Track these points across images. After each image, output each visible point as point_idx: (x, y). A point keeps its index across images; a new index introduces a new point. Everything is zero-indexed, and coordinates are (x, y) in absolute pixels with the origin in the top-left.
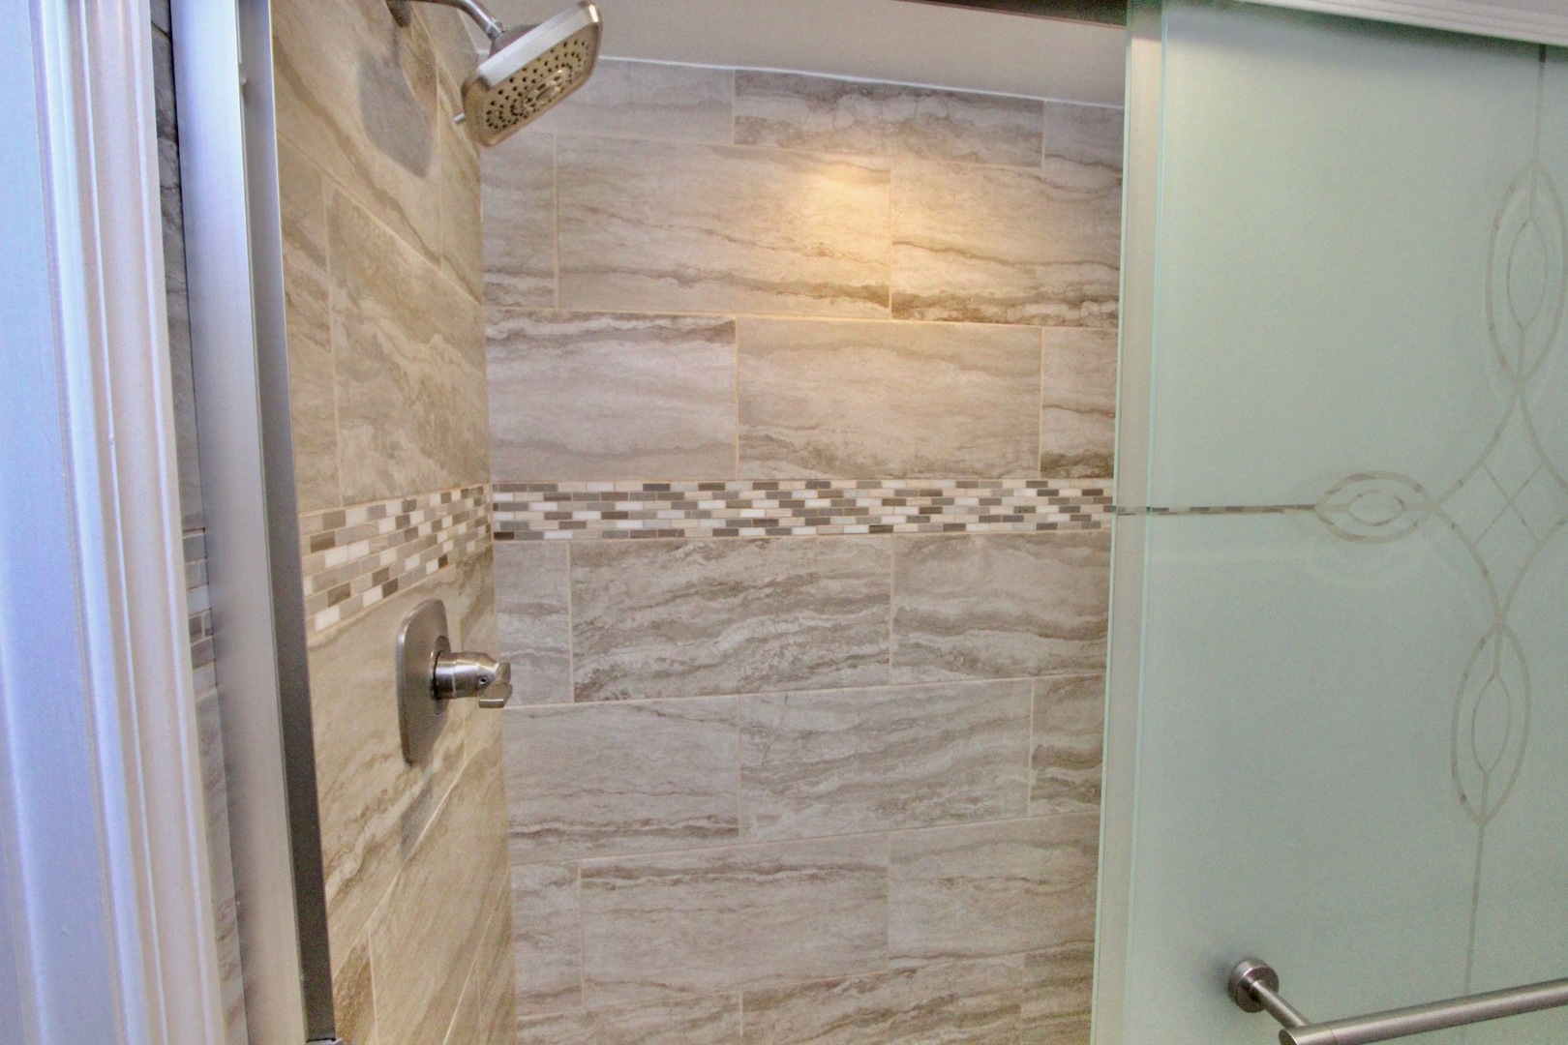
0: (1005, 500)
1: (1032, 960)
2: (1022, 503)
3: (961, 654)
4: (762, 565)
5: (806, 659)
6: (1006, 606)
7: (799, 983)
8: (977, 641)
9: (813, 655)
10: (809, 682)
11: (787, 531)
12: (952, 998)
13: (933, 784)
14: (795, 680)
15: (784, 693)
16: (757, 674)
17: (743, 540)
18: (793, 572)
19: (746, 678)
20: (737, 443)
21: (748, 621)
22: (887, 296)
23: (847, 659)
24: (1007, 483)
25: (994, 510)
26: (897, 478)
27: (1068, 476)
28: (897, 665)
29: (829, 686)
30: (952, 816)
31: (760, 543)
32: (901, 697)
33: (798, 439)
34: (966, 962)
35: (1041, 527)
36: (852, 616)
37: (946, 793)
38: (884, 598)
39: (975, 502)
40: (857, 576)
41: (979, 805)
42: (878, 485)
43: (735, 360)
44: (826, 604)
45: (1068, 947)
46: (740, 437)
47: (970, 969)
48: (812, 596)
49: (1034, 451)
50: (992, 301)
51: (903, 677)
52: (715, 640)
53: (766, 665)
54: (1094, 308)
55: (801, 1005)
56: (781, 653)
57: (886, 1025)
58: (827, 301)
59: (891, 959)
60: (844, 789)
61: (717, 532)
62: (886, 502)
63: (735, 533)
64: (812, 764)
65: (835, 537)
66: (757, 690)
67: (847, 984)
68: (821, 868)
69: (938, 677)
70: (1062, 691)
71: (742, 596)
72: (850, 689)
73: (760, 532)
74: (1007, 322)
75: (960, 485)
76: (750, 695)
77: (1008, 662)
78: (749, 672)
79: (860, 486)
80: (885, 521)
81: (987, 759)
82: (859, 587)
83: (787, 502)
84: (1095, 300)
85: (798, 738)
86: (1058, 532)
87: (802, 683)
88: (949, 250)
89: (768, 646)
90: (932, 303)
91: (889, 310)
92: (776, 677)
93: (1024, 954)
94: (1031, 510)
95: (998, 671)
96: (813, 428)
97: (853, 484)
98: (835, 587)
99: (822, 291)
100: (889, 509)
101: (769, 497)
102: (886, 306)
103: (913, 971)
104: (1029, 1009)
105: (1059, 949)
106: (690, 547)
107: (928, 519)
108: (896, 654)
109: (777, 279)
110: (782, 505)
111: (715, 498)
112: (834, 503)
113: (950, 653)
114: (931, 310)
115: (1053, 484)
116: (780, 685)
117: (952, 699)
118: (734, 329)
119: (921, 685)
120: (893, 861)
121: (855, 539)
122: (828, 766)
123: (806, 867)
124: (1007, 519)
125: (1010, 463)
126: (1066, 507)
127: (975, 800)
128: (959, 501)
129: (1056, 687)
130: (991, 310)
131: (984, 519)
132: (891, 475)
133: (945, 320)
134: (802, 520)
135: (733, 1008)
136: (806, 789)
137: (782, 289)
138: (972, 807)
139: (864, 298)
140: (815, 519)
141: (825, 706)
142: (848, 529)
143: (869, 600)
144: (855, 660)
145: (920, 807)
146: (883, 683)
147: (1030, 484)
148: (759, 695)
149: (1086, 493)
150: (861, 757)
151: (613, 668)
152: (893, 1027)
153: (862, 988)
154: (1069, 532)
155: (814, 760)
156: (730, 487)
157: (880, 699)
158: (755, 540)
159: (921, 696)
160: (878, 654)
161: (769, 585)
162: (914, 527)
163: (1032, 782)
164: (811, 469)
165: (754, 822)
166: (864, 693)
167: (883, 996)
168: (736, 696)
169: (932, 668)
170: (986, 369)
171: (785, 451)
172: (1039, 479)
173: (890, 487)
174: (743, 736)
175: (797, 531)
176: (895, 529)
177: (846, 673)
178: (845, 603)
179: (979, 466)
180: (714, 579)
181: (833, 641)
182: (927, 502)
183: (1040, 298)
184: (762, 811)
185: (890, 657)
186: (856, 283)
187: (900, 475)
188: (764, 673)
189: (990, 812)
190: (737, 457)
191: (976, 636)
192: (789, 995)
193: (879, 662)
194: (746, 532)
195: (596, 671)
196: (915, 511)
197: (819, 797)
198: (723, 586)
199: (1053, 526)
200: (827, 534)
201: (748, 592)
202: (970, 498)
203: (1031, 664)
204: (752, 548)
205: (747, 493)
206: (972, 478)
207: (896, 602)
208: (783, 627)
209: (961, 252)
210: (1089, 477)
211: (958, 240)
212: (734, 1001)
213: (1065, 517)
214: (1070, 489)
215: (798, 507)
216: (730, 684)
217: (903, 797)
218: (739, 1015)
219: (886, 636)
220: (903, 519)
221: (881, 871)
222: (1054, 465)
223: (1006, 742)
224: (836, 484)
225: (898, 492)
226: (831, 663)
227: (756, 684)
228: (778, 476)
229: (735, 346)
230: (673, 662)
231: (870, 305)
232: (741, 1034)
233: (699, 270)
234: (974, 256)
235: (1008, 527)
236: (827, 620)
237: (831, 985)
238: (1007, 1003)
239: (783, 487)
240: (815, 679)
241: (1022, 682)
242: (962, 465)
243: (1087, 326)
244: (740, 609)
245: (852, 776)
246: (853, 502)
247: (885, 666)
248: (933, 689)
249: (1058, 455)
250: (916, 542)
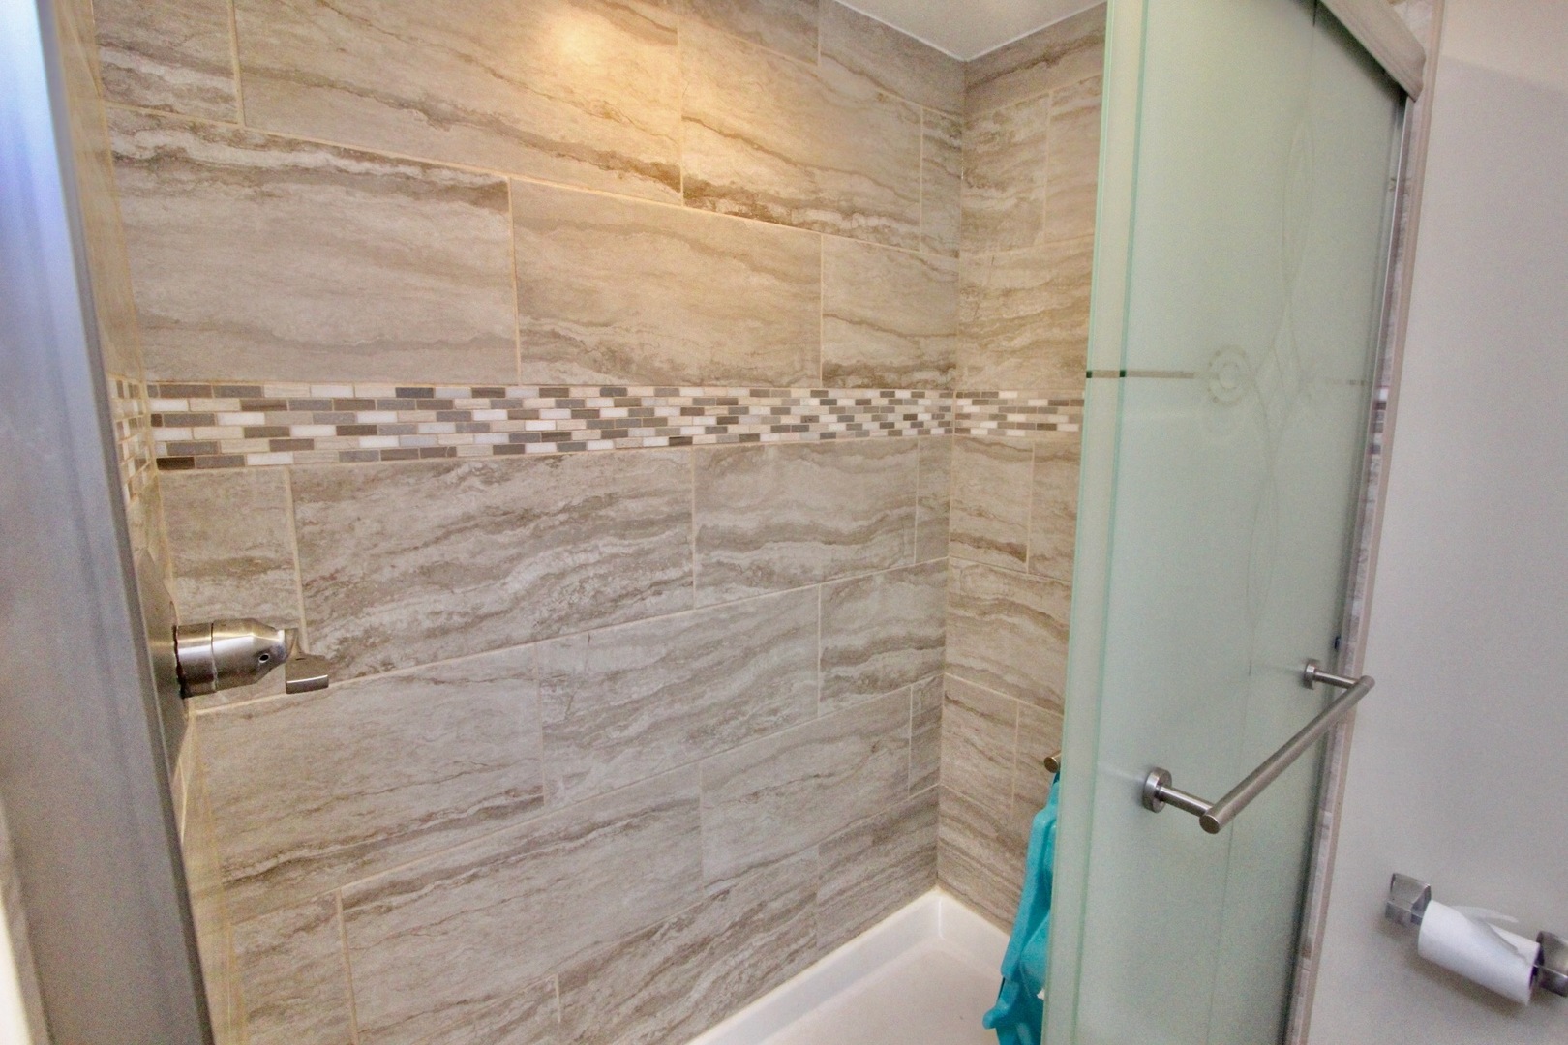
0: (794, 409)
1: (825, 848)
2: (807, 413)
3: (759, 568)
4: (554, 487)
5: (608, 591)
6: (798, 517)
7: (616, 944)
8: (774, 554)
9: (617, 585)
10: (613, 617)
11: (582, 446)
12: (762, 905)
13: (738, 704)
14: (596, 617)
15: (587, 633)
16: (555, 616)
17: (531, 458)
18: (589, 494)
19: (542, 623)
20: (518, 339)
21: (541, 554)
22: (679, 178)
23: (651, 586)
24: (796, 392)
25: (785, 420)
26: (696, 385)
27: (844, 386)
28: (701, 586)
29: (635, 618)
30: (756, 731)
31: (551, 460)
32: (706, 619)
33: (590, 337)
34: (770, 869)
35: (823, 436)
36: (655, 539)
37: (749, 709)
38: (686, 517)
39: (767, 411)
40: (657, 493)
41: (779, 714)
42: (676, 393)
43: (509, 233)
44: (629, 527)
45: (852, 826)
46: (521, 331)
47: (775, 874)
48: (612, 519)
49: (816, 360)
50: (777, 200)
51: (706, 598)
52: (502, 581)
53: (565, 604)
54: (862, 220)
55: (621, 965)
56: (582, 587)
57: (705, 954)
58: (615, 174)
59: (705, 887)
60: (655, 727)
61: (498, 449)
62: (685, 412)
63: (521, 450)
64: (620, 707)
65: (633, 452)
66: (557, 633)
67: (666, 926)
68: (635, 815)
69: (742, 595)
70: (843, 594)
71: (532, 526)
72: (655, 619)
73: (550, 448)
74: (791, 225)
75: (754, 394)
76: (548, 641)
77: (799, 571)
78: (546, 614)
79: (658, 394)
80: (685, 432)
81: (785, 670)
82: (660, 506)
83: (580, 411)
84: (864, 212)
85: (603, 682)
86: (837, 441)
87: (608, 619)
88: (735, 136)
89: (567, 581)
90: (723, 194)
91: (681, 195)
92: (576, 616)
93: (817, 846)
94: (813, 419)
95: (791, 582)
96: (606, 325)
97: (650, 391)
98: (634, 507)
99: (607, 161)
100: (688, 419)
101: (559, 405)
102: (678, 190)
103: (726, 892)
104: (824, 893)
105: (844, 832)
106: (465, 469)
107: (725, 429)
108: (700, 575)
109: (555, 137)
110: (575, 415)
111: (493, 406)
112: (631, 414)
113: (750, 568)
114: (722, 201)
115: (832, 394)
116: (582, 625)
117: (753, 615)
118: (506, 193)
119: (725, 605)
120: (705, 789)
121: (655, 453)
122: (636, 707)
123: (621, 819)
124: (796, 428)
125: (796, 372)
126: (845, 417)
127: (775, 712)
128: (753, 411)
129: (837, 591)
130: (778, 210)
131: (776, 429)
132: (688, 381)
133: (736, 214)
134: (598, 432)
135: (551, 995)
136: (616, 735)
137: (562, 151)
138: (773, 718)
139: (654, 177)
140: (612, 431)
141: (633, 640)
142: (647, 442)
143: (671, 520)
144: (659, 587)
145: (727, 730)
146: (688, 607)
147: (815, 394)
148: (558, 639)
149: (859, 402)
150: (670, 690)
151: (368, 633)
152: (712, 953)
153: (680, 926)
154: (847, 440)
155: (622, 702)
156: (512, 393)
157: (686, 624)
158: (546, 458)
159: (724, 616)
160: (682, 577)
161: (563, 510)
162: (712, 438)
163: (821, 684)
164: (606, 373)
165: (561, 784)
166: (669, 621)
167: (702, 926)
168: (531, 645)
169: (733, 585)
170: (773, 272)
171: (576, 351)
172: (820, 389)
173: (688, 394)
174: (543, 691)
175: (591, 446)
176: (695, 441)
177: (651, 601)
178: (646, 525)
179: (770, 374)
180: (498, 508)
181: (636, 569)
182: (724, 411)
183: (818, 205)
184: (569, 770)
185: (694, 579)
186: (646, 158)
187: (698, 381)
188: (563, 613)
189: (788, 719)
190: (519, 355)
191: (772, 549)
192: (608, 960)
193: (683, 586)
194: (534, 448)
195: (343, 641)
196: (712, 421)
197: (629, 742)
198: (508, 516)
199: (833, 435)
200: (626, 449)
201: (539, 521)
202: (761, 407)
203: (818, 572)
204: (542, 467)
205: (533, 401)
206: (764, 387)
207: (698, 520)
208: (581, 558)
209: (749, 141)
210: (859, 387)
211: (746, 128)
212: (549, 987)
213: (841, 427)
214: (846, 399)
215: (592, 416)
216: (525, 631)
217: (712, 722)
218: (556, 1003)
219: (689, 557)
220: (701, 430)
221: (692, 803)
222: (833, 375)
223: (799, 649)
224: (634, 391)
225: (696, 400)
226: (636, 593)
227: (555, 627)
228: (569, 380)
229: (509, 215)
230: (451, 614)
231: (660, 186)
232: (559, 1020)
233: (455, 107)
234: (760, 148)
235: (795, 437)
236: (629, 545)
237: (649, 935)
238: (806, 894)
239: (575, 393)
240: (619, 613)
241: (809, 590)
242: (755, 373)
243: (857, 238)
244: (532, 541)
245: (663, 712)
246: (651, 411)
247: (689, 589)
248: (736, 607)
249: (836, 364)
250: (715, 455)
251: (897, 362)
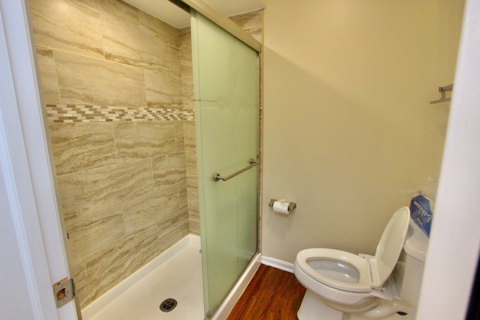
0: (140, 113)
1: (159, 225)
2: (144, 114)
3: (134, 153)
4: (73, 132)
5: (92, 159)
6: (143, 140)
7: (102, 254)
8: (137, 150)
9: (93, 158)
10: (94, 166)
11: (80, 121)
12: (143, 241)
13: (132, 188)
14: (88, 166)
15: (86, 171)
16: (76, 166)
17: (66, 124)
18: (84, 133)
19: (73, 168)
20: (59, 91)
21: (71, 149)
22: (103, 52)
23: (104, 158)
24: (140, 109)
25: (138, 116)
26: (112, 106)
27: (153, 107)
28: (118, 158)
29: (100, 166)
30: (137, 195)
31: (72, 124)
32: (121, 167)
33: (81, 92)
34: (144, 231)
35: (149, 120)
36: (104, 146)
37: (135, 190)
38: (113, 140)
39: (133, 113)
40: (104, 134)
41: (143, 191)
42: (107, 108)
43: (54, 64)
44: (96, 142)
45: (166, 219)
46: (60, 90)
47: (146, 232)
48: (91, 140)
49: (145, 101)
50: (131, 60)
51: (120, 161)
52: (59, 157)
53: (79, 163)
54: (155, 66)
55: (104, 260)
56: (84, 158)
57: (128, 254)
58: (85, 50)
59: (126, 237)
60: (108, 195)
61: (55, 121)
62: (110, 113)
63: (62, 121)
64: (97, 190)
65: (96, 123)
66: (77, 171)
67: (116, 248)
68: (104, 219)
69: (129, 160)
70: (158, 160)
71: (67, 142)
72: (106, 166)
73: (71, 121)
74: (135, 66)
75: (129, 108)
76: (75, 173)
77: (145, 154)
78: (73, 166)
79: (102, 108)
80: (110, 118)
81: (143, 180)
82: (105, 137)
83: (79, 112)
84: (155, 64)
85: (92, 183)
86: (152, 121)
87: (92, 167)
88: (118, 43)
89: (79, 157)
90: (116, 57)
91: (104, 57)
92: (83, 166)
93: (157, 225)
94: (146, 115)
95: (143, 157)
96: (85, 89)
97: (99, 107)
98: (98, 137)
99: (82, 46)
100: (111, 115)
101: (73, 110)
102: (103, 55)
103: (132, 238)
104: (160, 237)
105: (163, 221)
107: (122, 118)
108: (118, 155)
109: (66, 39)
110: (78, 113)
111: (53, 110)
112: (94, 112)
113: (131, 153)
114: (116, 59)
115: (150, 109)
116: (85, 168)
117: (133, 165)
118: (52, 53)
119: (125, 163)
120: (124, 211)
121: (102, 123)
122: (102, 190)
123: (100, 220)
124: (141, 118)
125: (140, 103)
126: (154, 115)
127: (142, 190)
128: (129, 113)
129: (156, 159)
130: (131, 62)
131: (136, 118)
132: (110, 105)
133: (120, 62)
134: (85, 117)
135: (84, 269)
136: (97, 197)
137: (68, 43)
138: (142, 192)
139: (96, 51)
140: (89, 117)
141: (100, 172)
142: (100, 120)
143: (108, 141)
144: (106, 158)
145: (129, 195)
146: (115, 163)
147: (145, 109)
148: (78, 172)
149: (158, 112)
150: (111, 185)
152: (130, 254)
153: (120, 248)
154: (155, 121)
155: (98, 189)
156: (58, 106)
157: (115, 168)
158: (70, 124)
159: (125, 166)
160: (113, 156)
161: (76, 138)
162: (118, 120)
163: (154, 183)
164: (86, 102)
165: (82, 211)
166: (110, 167)
167: (126, 248)
168: (70, 174)
169: (127, 158)
170: (131, 78)
171: (77, 96)
172: (147, 108)
173: (110, 108)
174: (74, 186)
175: (83, 121)
176: (113, 120)
177: (104, 162)
178: (101, 142)
179: (133, 104)
180: (56, 137)
181: (99, 153)
182: (121, 113)
183: (142, 61)
184: (84, 207)
185: (116, 156)
186: (93, 46)
187: (113, 105)
188: (79, 165)
189: (146, 192)
190: (60, 96)
191: (137, 148)
192: (100, 258)
193: (113, 158)
194: (66, 121)
196: (118, 115)
197: (101, 199)
198: (60, 139)
199: (151, 120)
200: (93, 122)
201: (69, 140)
202: (131, 112)
203: (150, 154)
204: (69, 126)
205: (65, 108)
206: (131, 107)
207: (116, 141)
208: (83, 151)
209: (122, 44)
210: (157, 108)
211: (121, 40)
212: (83, 267)
213: (153, 118)
214: (154, 111)
215: (83, 113)
216: (68, 170)
217: (124, 193)
218: (86, 271)
219: (114, 151)
220: (115, 118)
221: (121, 215)
222: (150, 104)
223: (147, 174)
224: (94, 107)
225: (113, 110)
226: (100, 160)
227: (76, 169)
228: (75, 103)
229: (54, 59)
231: (98, 54)
232: (87, 276)
233: (35, 29)
234: (125, 46)
235: (141, 120)
236: (96, 147)
237: (111, 251)
238: (155, 237)
239: (77, 107)
240: (95, 165)
241: (148, 159)
242: (129, 103)
243: (154, 70)
244: (68, 146)
245: (110, 191)
246: (100, 112)
247: (115, 159)
248: (128, 163)
249: (151, 102)
250: (119, 124)
251: (167, 102)
